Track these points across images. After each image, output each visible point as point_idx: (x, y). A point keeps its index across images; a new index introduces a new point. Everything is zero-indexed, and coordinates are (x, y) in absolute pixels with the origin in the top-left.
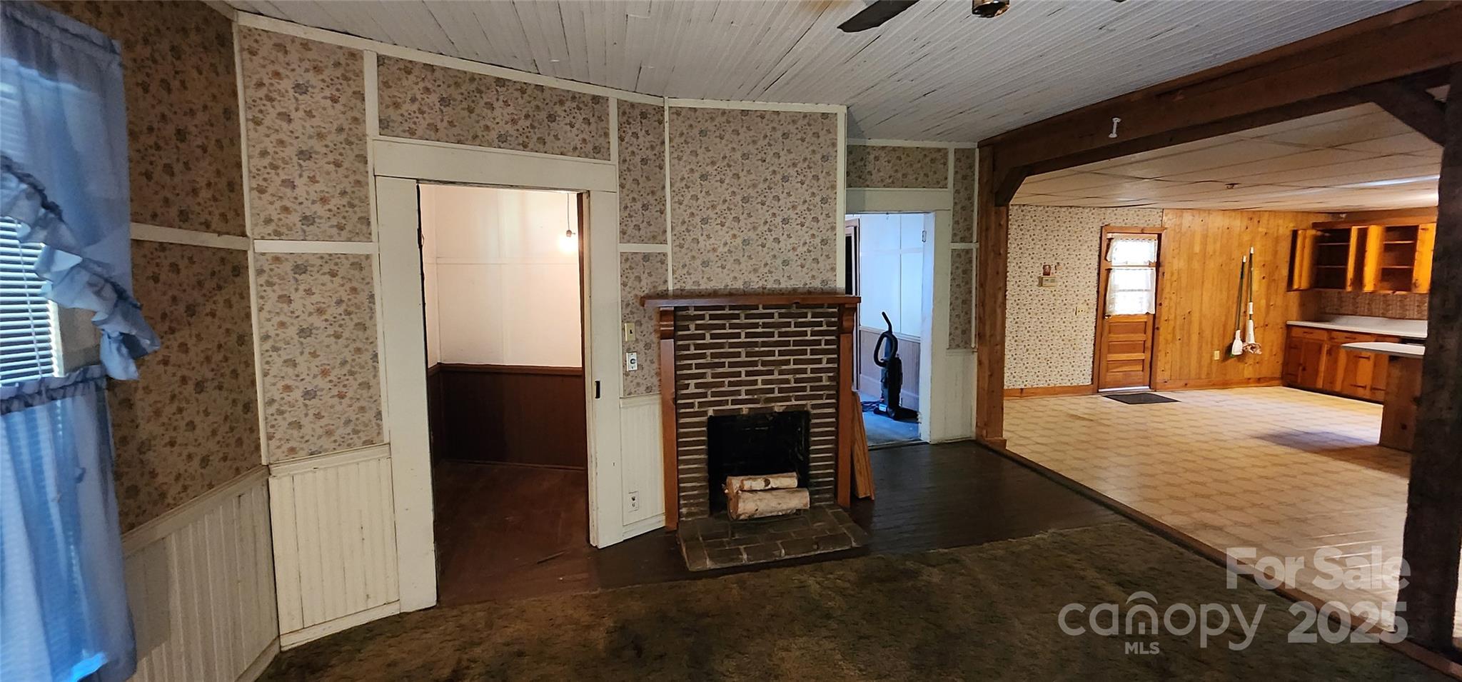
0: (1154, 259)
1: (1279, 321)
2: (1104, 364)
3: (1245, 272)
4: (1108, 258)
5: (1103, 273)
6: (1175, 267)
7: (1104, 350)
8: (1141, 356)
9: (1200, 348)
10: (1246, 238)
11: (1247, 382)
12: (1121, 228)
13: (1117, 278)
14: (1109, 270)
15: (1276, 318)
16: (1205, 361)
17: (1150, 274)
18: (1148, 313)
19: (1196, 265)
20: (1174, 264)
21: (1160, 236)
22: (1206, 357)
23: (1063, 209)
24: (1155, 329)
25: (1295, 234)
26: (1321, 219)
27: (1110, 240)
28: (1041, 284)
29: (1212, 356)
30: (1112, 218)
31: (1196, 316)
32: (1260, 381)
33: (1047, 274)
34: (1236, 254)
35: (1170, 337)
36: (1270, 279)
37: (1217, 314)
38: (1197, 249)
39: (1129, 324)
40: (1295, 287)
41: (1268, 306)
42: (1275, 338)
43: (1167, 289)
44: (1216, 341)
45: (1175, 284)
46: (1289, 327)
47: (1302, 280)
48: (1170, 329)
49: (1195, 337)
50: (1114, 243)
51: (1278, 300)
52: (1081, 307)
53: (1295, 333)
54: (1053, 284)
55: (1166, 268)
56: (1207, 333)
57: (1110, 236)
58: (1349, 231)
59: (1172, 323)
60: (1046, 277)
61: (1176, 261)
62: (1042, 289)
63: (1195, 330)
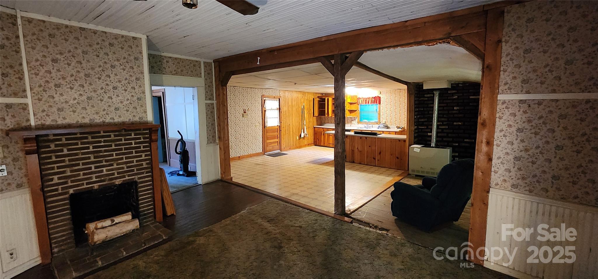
0: (278, 107)
1: (312, 126)
2: (266, 145)
3: (303, 110)
4: (265, 107)
5: (263, 112)
6: (284, 110)
7: (266, 139)
8: (276, 140)
9: (293, 136)
10: (302, 100)
11: (305, 146)
12: (268, 96)
13: (268, 114)
14: (265, 111)
15: (311, 125)
16: (295, 140)
17: (277, 112)
18: (278, 126)
19: (290, 109)
20: (284, 109)
21: (279, 99)
22: (295, 138)
23: (249, 89)
24: (280, 130)
25: (314, 99)
26: (320, 95)
27: (265, 100)
28: (243, 116)
29: (296, 138)
30: (265, 93)
31: (291, 126)
32: (309, 145)
33: (245, 112)
34: (300, 105)
35: (284, 133)
36: (309, 113)
37: (297, 125)
38: (290, 104)
39: (272, 129)
40: (315, 115)
41: (309, 121)
42: (311, 132)
43: (283, 117)
44: (297, 134)
45: (285, 115)
46: (314, 127)
47: (316, 114)
48: (284, 130)
49: (291, 133)
50: (266, 102)
51: (311, 120)
52: (257, 124)
53: (316, 129)
54: (247, 116)
55: (282, 110)
56: (294, 131)
57: (264, 99)
58: (325, 99)
59: (285, 128)
60: (244, 114)
61: (284, 108)
62: (243, 118)
63: (291, 130)
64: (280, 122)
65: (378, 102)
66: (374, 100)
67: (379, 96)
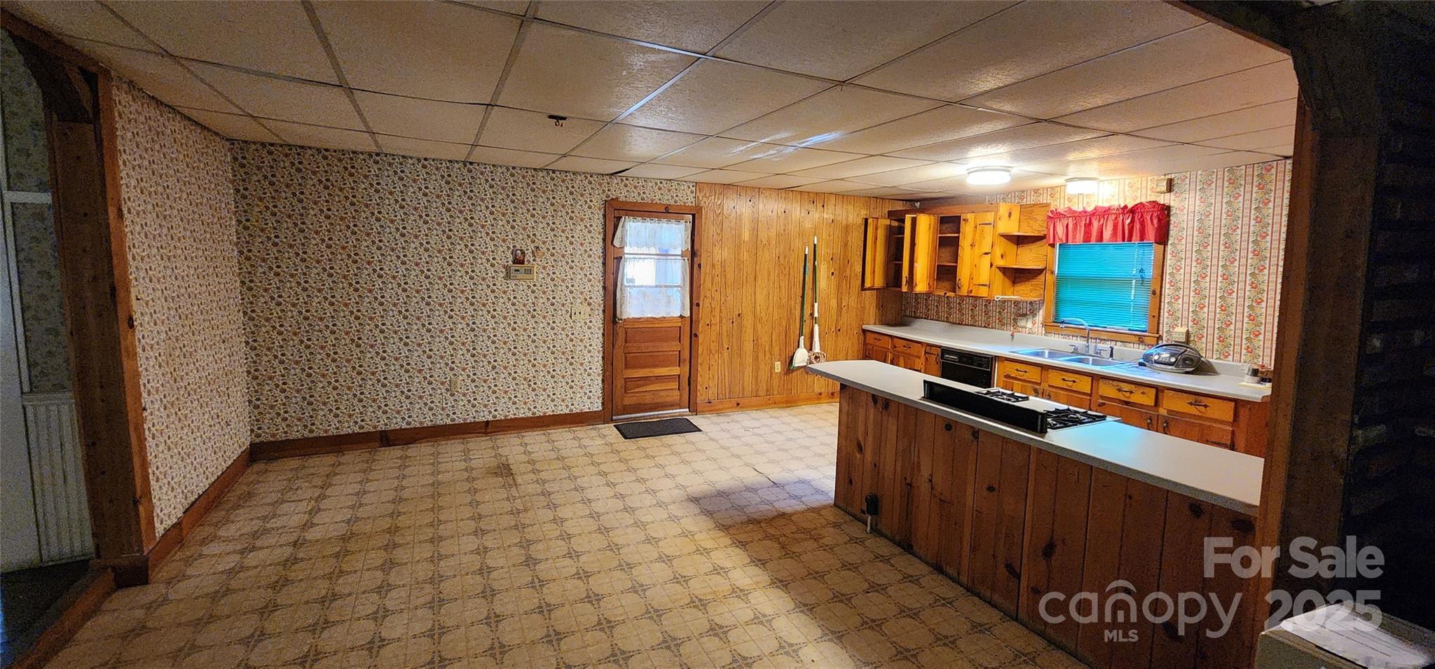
0: (687, 247)
1: (854, 324)
2: (619, 383)
3: (810, 265)
4: (617, 243)
5: (610, 262)
6: (717, 257)
7: (619, 364)
8: (675, 371)
9: (756, 358)
10: (809, 226)
11: (817, 399)
12: (633, 203)
13: (631, 271)
14: (618, 259)
15: (849, 322)
16: (763, 375)
17: (681, 265)
18: (681, 317)
19: (745, 256)
20: (717, 254)
21: (693, 217)
22: (764, 370)
23: (541, 174)
24: (693, 336)
25: (866, 220)
26: (895, 207)
27: (619, 219)
28: (508, 276)
29: (772, 368)
31: (748, 322)
33: (518, 261)
34: (797, 243)
35: (714, 346)
36: (840, 274)
37: (776, 316)
38: (746, 237)
39: (652, 330)
40: (868, 284)
41: (840, 308)
42: (850, 346)
43: (706, 285)
44: (776, 350)
45: (717, 279)
46: (864, 331)
47: (875, 277)
48: (714, 335)
49: (748, 346)
50: (624, 224)
51: (852, 300)
53: (869, 336)
54: (528, 276)
55: (704, 259)
59: (715, 327)
61: (716, 250)
62: (512, 283)
63: (748, 336)
64: (694, 304)
65: (1151, 233)
66: (1128, 221)
67: (1164, 199)
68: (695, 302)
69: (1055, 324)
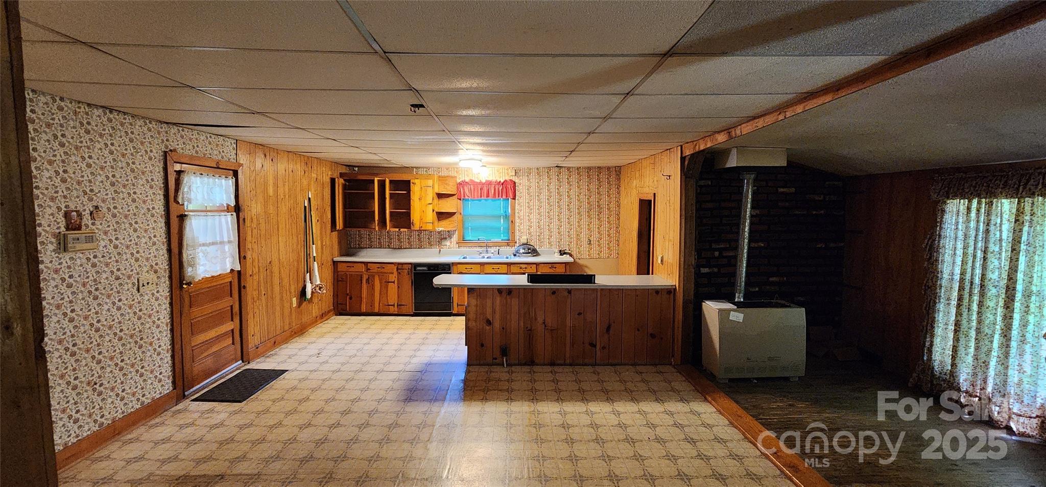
0: (233, 203)
1: (329, 259)
2: (189, 354)
3: (307, 212)
4: (179, 200)
5: (174, 219)
6: (254, 211)
7: (186, 331)
9: (281, 299)
10: (305, 182)
11: (314, 322)
12: (192, 157)
13: (195, 228)
14: (182, 217)
16: (287, 312)
17: (229, 220)
18: (232, 270)
19: (271, 209)
20: (253, 209)
21: (235, 174)
22: (287, 305)
24: (241, 288)
26: (344, 170)
27: (179, 173)
28: (60, 249)
29: (291, 303)
30: (180, 142)
31: (276, 270)
32: (323, 316)
33: (76, 227)
34: (300, 198)
35: (255, 293)
36: (321, 220)
37: (292, 260)
38: (271, 191)
39: (212, 287)
40: (336, 227)
43: (249, 238)
44: (292, 288)
45: (255, 231)
46: (334, 262)
47: (340, 224)
48: (255, 283)
49: (277, 289)
50: (186, 180)
51: (327, 240)
53: (341, 268)
54: (89, 246)
55: (246, 213)
56: (286, 281)
57: (178, 167)
58: (373, 180)
59: (256, 277)
61: (254, 205)
62: (66, 257)
63: (276, 281)
64: (242, 258)
65: (511, 195)
66: (501, 188)
68: (242, 255)
69: (463, 241)
